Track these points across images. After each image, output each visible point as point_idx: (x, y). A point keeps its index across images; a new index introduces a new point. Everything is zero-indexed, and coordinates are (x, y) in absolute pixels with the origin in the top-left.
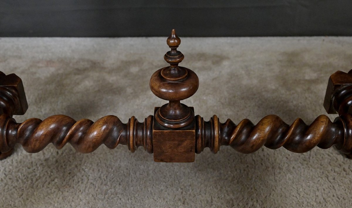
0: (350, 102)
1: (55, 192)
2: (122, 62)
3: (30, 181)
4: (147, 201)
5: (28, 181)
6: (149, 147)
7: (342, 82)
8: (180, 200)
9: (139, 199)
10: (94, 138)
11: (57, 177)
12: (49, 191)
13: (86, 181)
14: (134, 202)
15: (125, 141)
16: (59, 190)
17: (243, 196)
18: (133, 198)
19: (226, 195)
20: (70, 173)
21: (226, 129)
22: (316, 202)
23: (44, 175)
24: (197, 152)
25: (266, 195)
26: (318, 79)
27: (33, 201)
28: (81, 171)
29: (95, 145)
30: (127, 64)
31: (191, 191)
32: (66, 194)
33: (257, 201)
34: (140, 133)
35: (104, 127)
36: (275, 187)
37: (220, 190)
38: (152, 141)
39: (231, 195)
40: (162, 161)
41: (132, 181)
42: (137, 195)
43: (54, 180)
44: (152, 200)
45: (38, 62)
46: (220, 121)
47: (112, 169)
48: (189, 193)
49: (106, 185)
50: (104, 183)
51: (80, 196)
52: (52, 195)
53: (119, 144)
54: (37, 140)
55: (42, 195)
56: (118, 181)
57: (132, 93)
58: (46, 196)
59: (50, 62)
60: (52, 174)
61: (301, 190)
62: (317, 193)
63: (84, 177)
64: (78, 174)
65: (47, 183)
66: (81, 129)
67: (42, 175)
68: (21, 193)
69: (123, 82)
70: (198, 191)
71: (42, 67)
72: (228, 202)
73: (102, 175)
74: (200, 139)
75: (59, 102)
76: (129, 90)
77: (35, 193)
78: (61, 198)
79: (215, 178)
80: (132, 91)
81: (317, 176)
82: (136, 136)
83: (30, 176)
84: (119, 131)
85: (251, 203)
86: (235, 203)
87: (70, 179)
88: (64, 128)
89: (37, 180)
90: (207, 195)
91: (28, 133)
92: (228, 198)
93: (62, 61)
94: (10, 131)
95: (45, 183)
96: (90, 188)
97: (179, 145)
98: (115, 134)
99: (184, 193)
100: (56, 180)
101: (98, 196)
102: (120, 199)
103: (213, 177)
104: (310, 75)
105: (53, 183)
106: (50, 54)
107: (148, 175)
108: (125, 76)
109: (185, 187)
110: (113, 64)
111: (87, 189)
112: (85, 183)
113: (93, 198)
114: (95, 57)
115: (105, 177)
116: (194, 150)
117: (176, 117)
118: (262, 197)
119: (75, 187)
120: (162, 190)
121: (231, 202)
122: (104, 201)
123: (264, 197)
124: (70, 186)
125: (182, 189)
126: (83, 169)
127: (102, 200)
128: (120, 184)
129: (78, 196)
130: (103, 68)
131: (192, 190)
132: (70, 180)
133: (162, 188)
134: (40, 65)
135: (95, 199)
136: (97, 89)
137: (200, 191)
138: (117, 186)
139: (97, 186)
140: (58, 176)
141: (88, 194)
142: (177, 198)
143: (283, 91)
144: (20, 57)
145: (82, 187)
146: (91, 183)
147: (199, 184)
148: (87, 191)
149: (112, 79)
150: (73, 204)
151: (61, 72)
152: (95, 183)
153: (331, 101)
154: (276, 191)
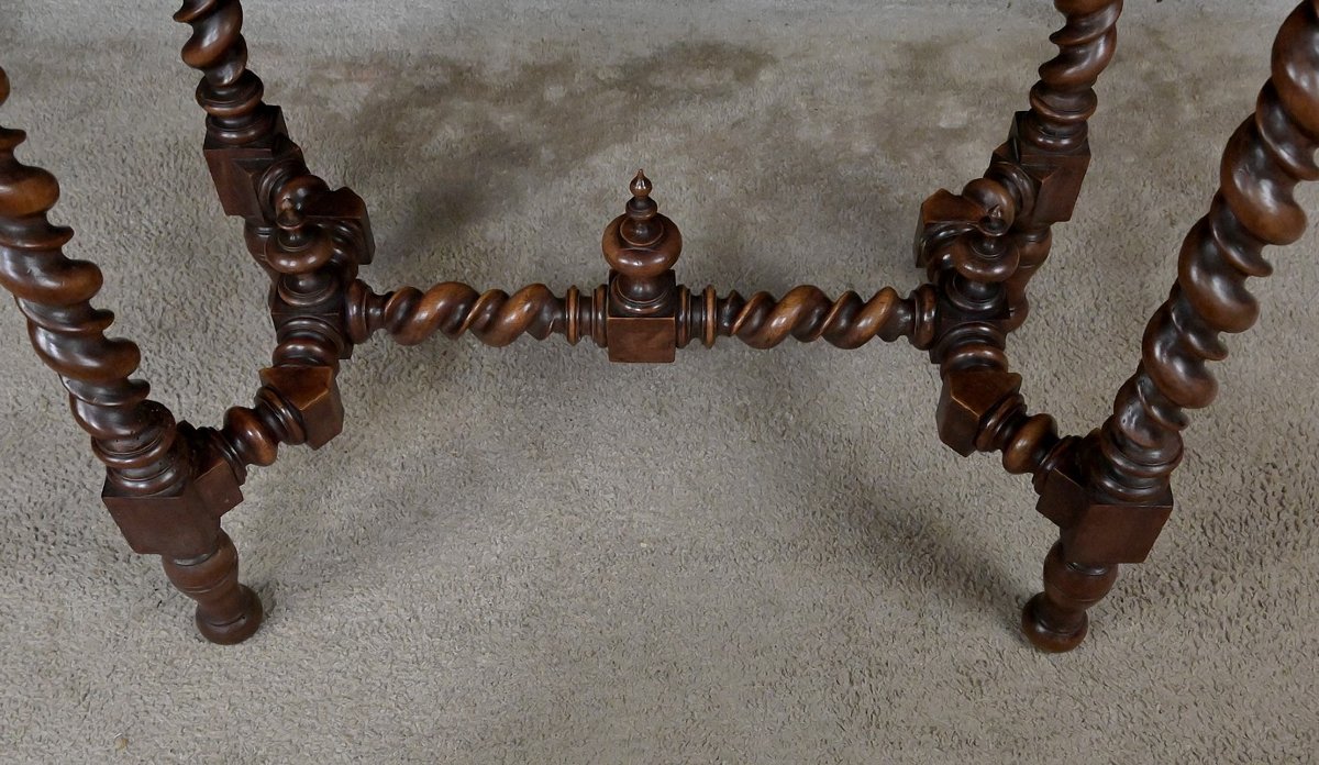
0: (946, 257)
1: (423, 389)
2: (525, 67)
3: (372, 370)
4: (593, 409)
5: (369, 369)
6: (602, 340)
7: (939, 218)
8: (652, 406)
9: (578, 404)
10: (512, 323)
11: (421, 361)
12: (413, 389)
13: (479, 368)
14: (570, 411)
15: (562, 326)
16: (431, 387)
17: (766, 400)
18: (568, 403)
19: (736, 397)
20: (445, 353)
21: (727, 309)
22: (895, 412)
23: (397, 355)
24: (677, 346)
25: (808, 397)
26: (966, 129)
27: (387, 407)
28: (466, 347)
29: (513, 335)
30: (537, 75)
31: (673, 389)
32: (444, 394)
33: (791, 409)
34: (586, 316)
35: (528, 306)
36: (828, 382)
37: (727, 388)
38: (605, 332)
39: (746, 398)
40: (621, 360)
41: (564, 371)
42: (574, 398)
43: (417, 367)
44: (601, 407)
45: (326, 67)
46: (718, 294)
47: (525, 345)
48: (669, 393)
49: (516, 377)
50: (513, 372)
51: (472, 399)
52: (418, 396)
53: (553, 334)
54: (419, 329)
55: (401, 397)
56: (538, 370)
57: (552, 163)
58: (409, 398)
59: (353, 66)
60: (411, 354)
61: (874, 389)
62: (901, 396)
63: (474, 360)
64: (462, 354)
65: (405, 373)
66: (489, 307)
67: (392, 357)
68: (360, 393)
69: (532, 130)
70: (687, 389)
71: (337, 81)
72: (738, 410)
73: (507, 357)
74: (683, 329)
75: (396, 185)
76: (546, 153)
77: (388, 394)
78: (436, 402)
79: (720, 365)
80: (553, 157)
81: (908, 363)
82: (579, 323)
83: (370, 358)
84: (553, 312)
85: (780, 414)
86: (751, 413)
87: (447, 365)
88: (462, 307)
89: (385, 367)
90: (703, 398)
91: (400, 315)
92: (739, 403)
93: (383, 63)
94: (371, 311)
95: (402, 372)
96: (488, 382)
97: (648, 338)
98: (546, 316)
99: (661, 393)
100: (422, 368)
101: (504, 398)
102: (545, 404)
103: (716, 363)
104: (952, 114)
105: (417, 372)
106: (350, 42)
107: (593, 357)
108: (536, 113)
109: (663, 382)
110: (504, 74)
111: (482, 385)
112: (477, 373)
113: (495, 403)
114: (458, 52)
115: (513, 361)
116: (673, 345)
117: (645, 297)
118: (801, 402)
119: (460, 381)
120: (620, 388)
121: (744, 411)
122: (517, 408)
123: (804, 402)
124: (450, 380)
125: (657, 386)
126: (469, 344)
127: (514, 406)
128: (542, 376)
129: (468, 398)
130: (481, 89)
131: (676, 388)
132: (449, 368)
133: (621, 383)
134: (333, 75)
135: (499, 404)
136: (473, 150)
137: (690, 390)
138: (538, 380)
139: (499, 378)
140: (423, 358)
141: (485, 395)
142: (646, 404)
143: (882, 162)
144: (279, 51)
145: (473, 382)
146: (489, 374)
147: (689, 377)
148: (482, 390)
149: (506, 119)
150: (460, 413)
151: (383, 96)
152: (495, 373)
153: (920, 247)
154: (828, 390)
